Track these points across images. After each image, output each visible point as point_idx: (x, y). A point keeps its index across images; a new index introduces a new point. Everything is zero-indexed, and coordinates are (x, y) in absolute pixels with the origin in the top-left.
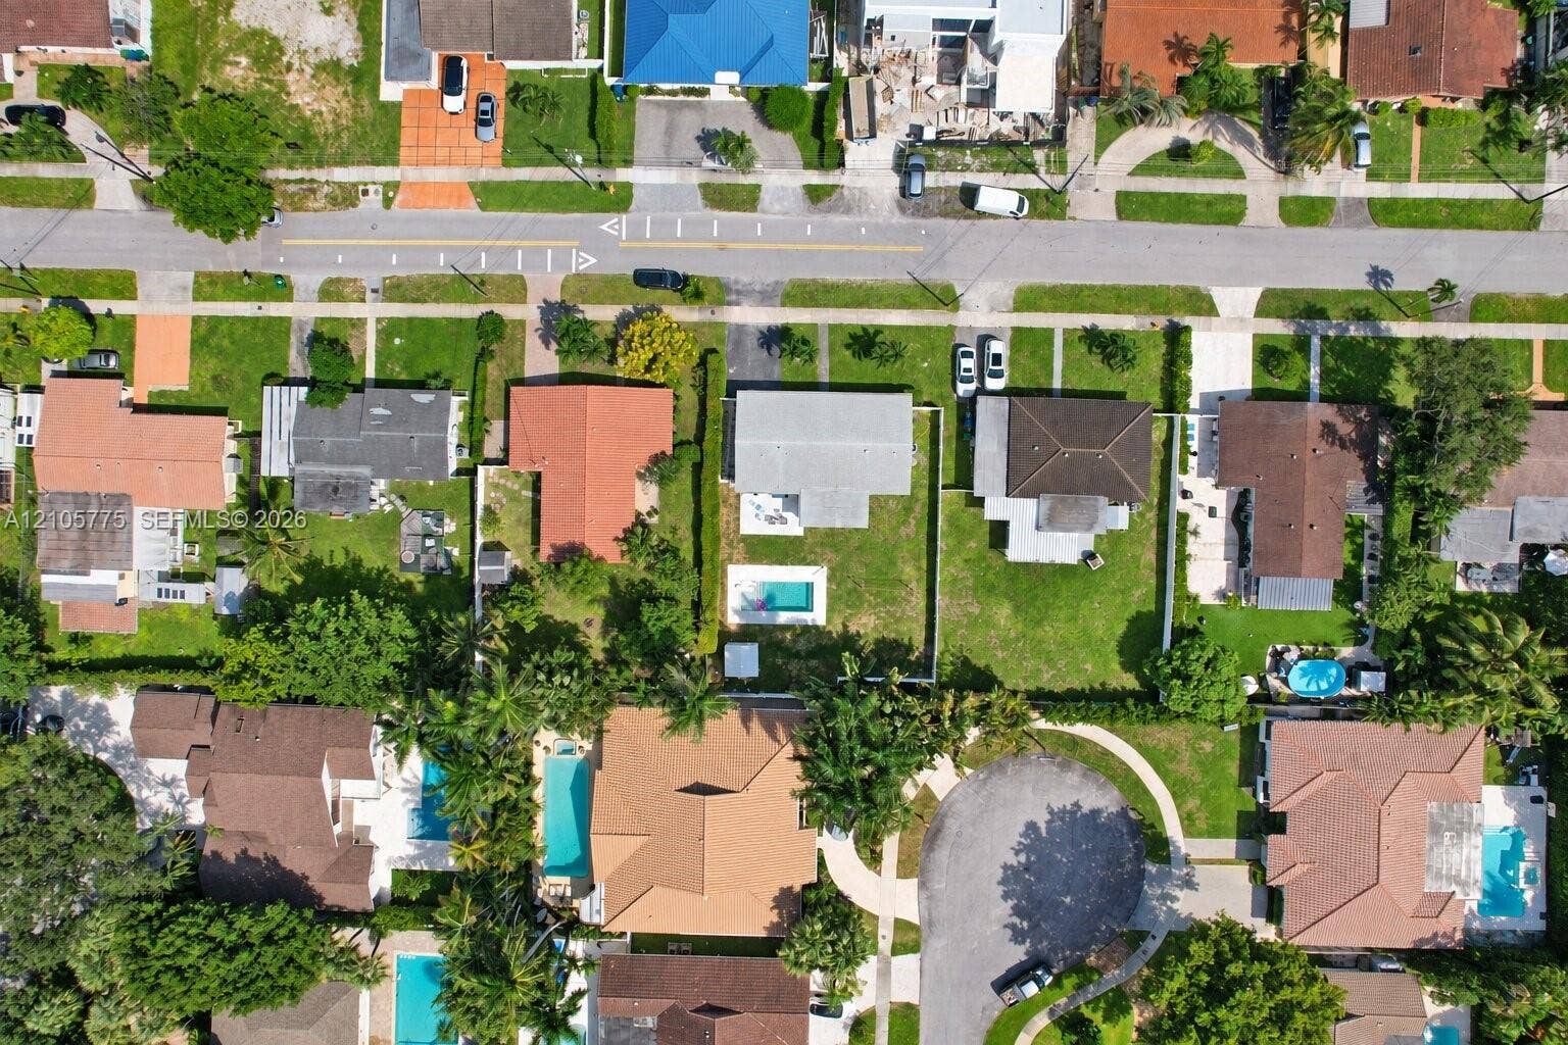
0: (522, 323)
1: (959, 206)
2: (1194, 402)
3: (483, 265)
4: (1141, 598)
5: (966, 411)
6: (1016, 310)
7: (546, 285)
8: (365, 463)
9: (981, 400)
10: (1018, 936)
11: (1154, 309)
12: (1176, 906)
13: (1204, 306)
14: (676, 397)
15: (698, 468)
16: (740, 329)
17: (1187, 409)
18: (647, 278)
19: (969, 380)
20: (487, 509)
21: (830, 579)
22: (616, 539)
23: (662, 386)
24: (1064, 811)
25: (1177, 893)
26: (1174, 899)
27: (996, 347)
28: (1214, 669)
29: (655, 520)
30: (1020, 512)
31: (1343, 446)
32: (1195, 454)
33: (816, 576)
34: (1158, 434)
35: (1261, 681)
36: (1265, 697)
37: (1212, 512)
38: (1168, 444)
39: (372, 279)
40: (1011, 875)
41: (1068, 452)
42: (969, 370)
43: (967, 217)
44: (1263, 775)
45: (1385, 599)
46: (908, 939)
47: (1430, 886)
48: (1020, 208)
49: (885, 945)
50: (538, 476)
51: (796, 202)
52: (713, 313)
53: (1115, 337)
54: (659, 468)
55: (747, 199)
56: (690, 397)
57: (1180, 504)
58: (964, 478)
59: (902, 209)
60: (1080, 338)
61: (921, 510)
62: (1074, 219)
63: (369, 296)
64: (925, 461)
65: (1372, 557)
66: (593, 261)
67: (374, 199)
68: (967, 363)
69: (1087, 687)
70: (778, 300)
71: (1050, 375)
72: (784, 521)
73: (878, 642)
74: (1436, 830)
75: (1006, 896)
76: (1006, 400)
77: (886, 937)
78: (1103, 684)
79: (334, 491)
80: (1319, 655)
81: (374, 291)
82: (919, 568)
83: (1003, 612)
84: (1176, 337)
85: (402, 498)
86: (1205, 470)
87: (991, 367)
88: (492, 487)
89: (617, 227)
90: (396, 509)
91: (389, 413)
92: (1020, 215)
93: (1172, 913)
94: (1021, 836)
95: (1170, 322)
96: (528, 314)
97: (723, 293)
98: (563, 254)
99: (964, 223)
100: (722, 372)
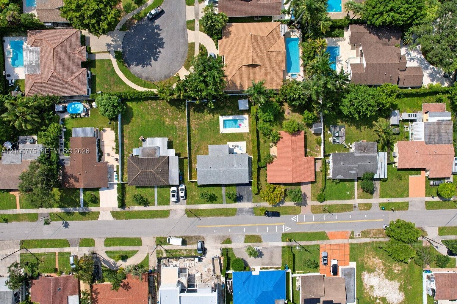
0: (312, 200)
1: (187, 239)
2: (116, 186)
3: (324, 216)
4: (128, 128)
5: (182, 181)
6: (169, 210)
7: (306, 210)
8: (356, 157)
9: (177, 183)
10: (158, 27)
11: (130, 212)
12: (112, 39)
13: (115, 215)
14: (266, 180)
15: (259, 160)
16: (248, 201)
17: (118, 184)
18: (276, 214)
19: (181, 189)
20: (320, 146)
21: (219, 130)
22: (282, 138)
23: (270, 184)
24: (147, 65)
25: (112, 43)
26: (112, 41)
27: (174, 199)
28: (105, 109)
29: (271, 144)
30: (165, 152)
31: (72, 176)
32: (115, 171)
33: (223, 130)
34: (126, 176)
35: (91, 106)
36: (90, 102)
37: (109, 155)
38: (123, 174)
39: (356, 212)
40: (161, 45)
41: (152, 170)
42: (182, 192)
43: (184, 236)
44: (89, 79)
45: (57, 132)
46: (191, 25)
47: (38, 49)
48: (169, 240)
49: (197, 23)
50: (305, 156)
51: (233, 239)
52: (257, 205)
53: (140, 204)
54: (270, 159)
55: (249, 238)
56: (262, 179)
57: (118, 156)
58: (181, 162)
59: (203, 238)
60: (150, 203)
61: (193, 151)
62: (154, 238)
63: (357, 205)
64: (193, 166)
65: (62, 144)
66: (292, 219)
67: (357, 234)
68: (182, 194)
69: (142, 102)
70: (238, 210)
71: (158, 192)
72: (233, 146)
73: (203, 112)
74: (38, 65)
75: (162, 39)
76: (171, 184)
77: (197, 25)
78: (137, 103)
79: (365, 149)
80: (75, 116)
81: (355, 207)
82: (193, 134)
83: (167, 122)
84: (122, 204)
85: (345, 147)
86: (112, 166)
87: (175, 193)
88: (319, 152)
89: (286, 229)
90: (347, 144)
91: (350, 172)
92: (169, 238)
93: (113, 37)
94: (159, 57)
95: (124, 209)
96: (311, 203)
97: (254, 211)
98: (301, 220)
99: (185, 235)
100: (253, 188)
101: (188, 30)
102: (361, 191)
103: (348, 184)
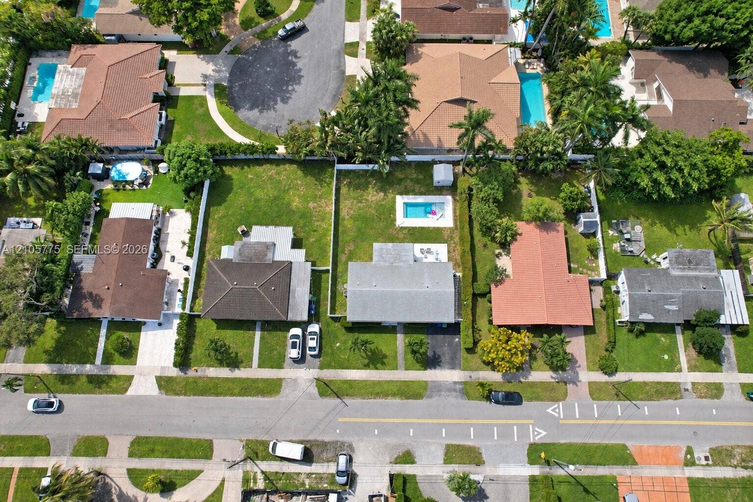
0: (589, 369)
1: (315, 451)
2: (176, 322)
3: (619, 406)
4: (218, 212)
5: (314, 315)
6: (280, 380)
7: (578, 394)
8: (676, 277)
9: (305, 318)
10: (294, 54)
11: (196, 380)
12: (214, 67)
13: (164, 383)
14: (491, 322)
15: (475, 278)
16: (453, 367)
17: (181, 316)
18: (512, 399)
19: (311, 333)
20: (596, 257)
21: (395, 220)
22: (520, 235)
23: (500, 326)
24: (269, 109)
25: (212, 73)
26: (213, 70)
27: (294, 353)
29: (497, 251)
31: (91, 294)
32: (179, 291)
33: (402, 221)
34: (200, 301)
35: (156, 171)
36: (155, 163)
37: (173, 258)
38: (195, 297)
39: (690, 400)
40: (296, 78)
41: (255, 285)
42: (311, 339)
43: (308, 441)
44: (162, 125)
46: (352, 49)
47: (83, 71)
48: (275, 445)
49: (363, 46)
50: (570, 272)
51: (418, 454)
52: (470, 377)
53: (221, 363)
54: (498, 277)
55: (453, 454)
56: (482, 323)
57: (192, 263)
58: (316, 277)
59: (351, 447)
60: (242, 362)
61: (342, 258)
62: (241, 441)
63: (689, 387)
64: (339, 287)
65: (86, 235)
66: (549, 410)
67: (700, 454)
68: (312, 343)
69: (252, 167)
70: (430, 386)
71: (262, 338)
72: (422, 251)
73: (367, 188)
74: (75, 95)
75: (300, 70)
76: (291, 317)
77: (362, 49)
78: (243, 168)
79: (690, 262)
80: (122, 185)
81: (687, 390)
82: (344, 226)
83: (296, 203)
84: (183, 359)
85: (647, 262)
86: (175, 283)
87: (298, 341)
88: (596, 269)
89: (536, 433)
90: (649, 256)
91: (667, 307)
92: (275, 441)
93: (215, 65)
94: (290, 97)
95: (186, 374)
96: (587, 376)
97: (465, 390)
98: (569, 415)
99: (311, 437)
100: (464, 339)
101: (346, 57)
102: (693, 353)
103: (663, 339)
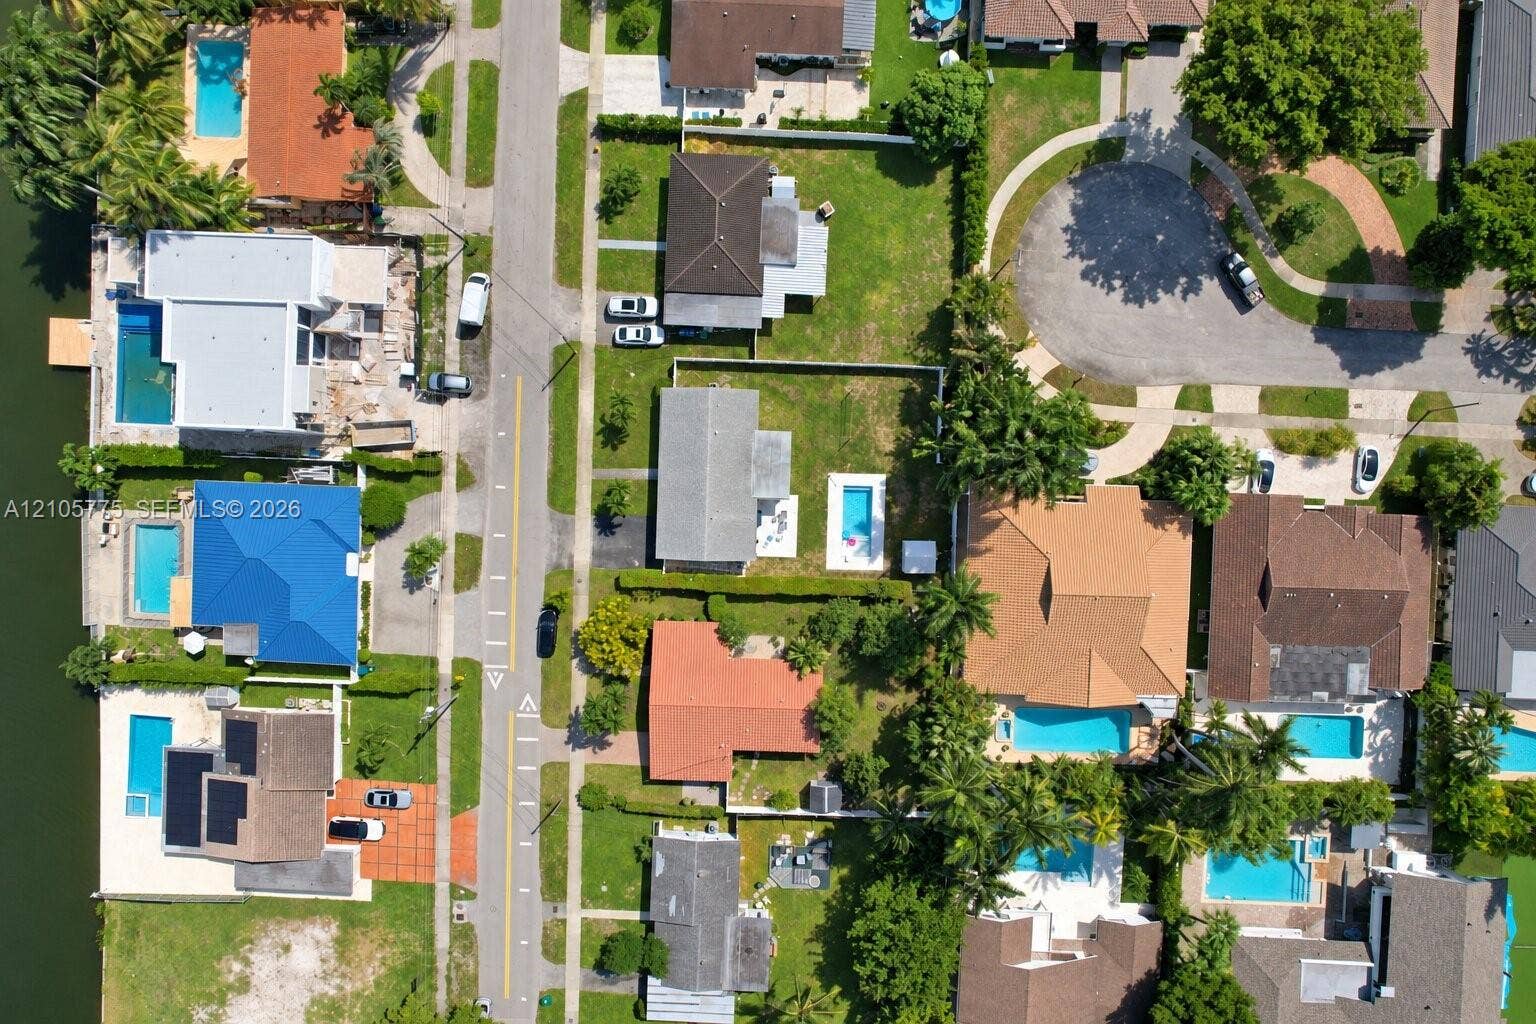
0: (587, 768)
1: (477, 341)
2: (670, 112)
3: (533, 804)
4: (865, 166)
5: (677, 335)
6: (579, 286)
7: (552, 744)
8: (722, 922)
9: (667, 321)
10: (1193, 288)
11: (580, 151)
12: (1166, 131)
13: (576, 103)
14: (662, 618)
15: (732, 598)
16: (597, 555)
17: (679, 120)
18: (546, 645)
19: (648, 332)
20: (768, 804)
21: (842, 470)
23: (650, 633)
24: (1071, 243)
25: (1153, 130)
26: (1159, 131)
27: (616, 306)
28: (934, 94)
29: (781, 640)
30: (778, 283)
32: (722, 112)
33: (838, 483)
34: (704, 148)
35: (945, 47)
36: (961, 43)
37: (779, 95)
38: (711, 138)
39: (540, 911)
40: (1135, 296)
41: (720, 238)
42: (638, 333)
43: (489, 332)
44: (1037, 45)
46: (1195, 397)
48: (481, 280)
49: (1201, 419)
50: (736, 753)
51: (471, 497)
52: (579, 582)
53: (608, 190)
54: (731, 636)
55: (469, 547)
56: (664, 604)
57: (771, 128)
58: (743, 337)
59: (481, 396)
60: (608, 222)
61: (772, 380)
62: (491, 229)
63: (560, 915)
64: (726, 376)
66: (528, 698)
67: (466, 909)
68: (631, 334)
69: (950, 218)
70: (568, 517)
71: (644, 253)
72: (784, 513)
73: (902, 423)
75: (1155, 300)
76: (669, 298)
77: (1192, 419)
78: (947, 202)
79: (748, 952)
81: (555, 910)
82: (830, 385)
83: (876, 300)
84: (608, 130)
85: (756, 887)
86: (738, 102)
87: (635, 311)
88: (747, 799)
89: (496, 674)
90: (767, 893)
91: (674, 897)
92: (488, 281)
93: (1173, 135)
94: (1094, 285)
95: (592, 135)
96: (579, 761)
97: (561, 572)
98: (521, 727)
99: (495, 332)
100: (638, 574)
101: (1178, 389)
102: (614, 929)
103: (634, 889)
